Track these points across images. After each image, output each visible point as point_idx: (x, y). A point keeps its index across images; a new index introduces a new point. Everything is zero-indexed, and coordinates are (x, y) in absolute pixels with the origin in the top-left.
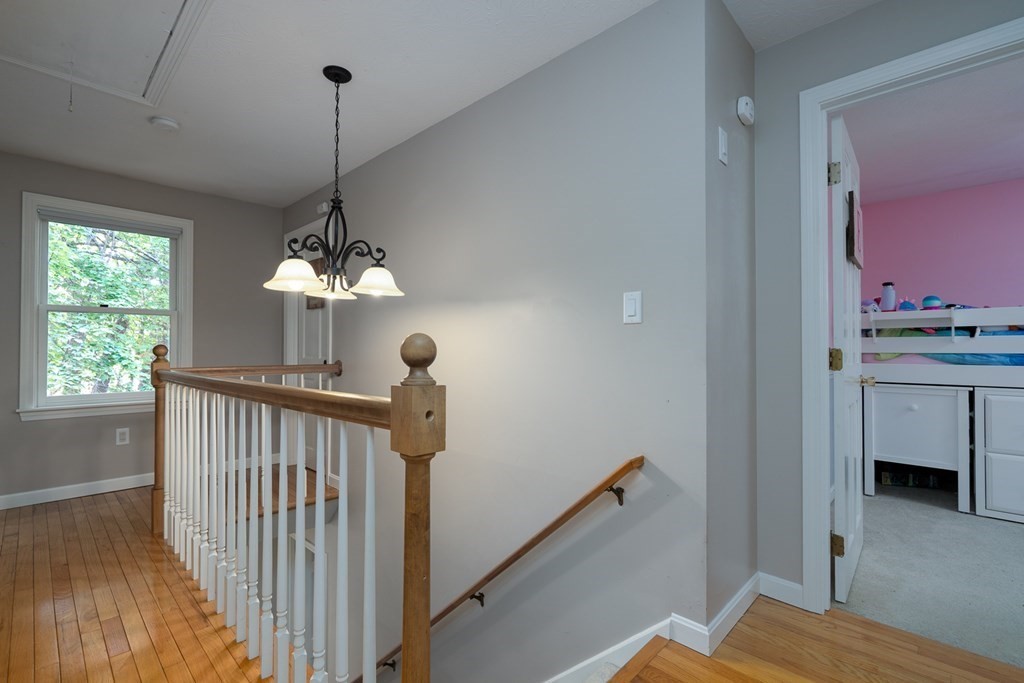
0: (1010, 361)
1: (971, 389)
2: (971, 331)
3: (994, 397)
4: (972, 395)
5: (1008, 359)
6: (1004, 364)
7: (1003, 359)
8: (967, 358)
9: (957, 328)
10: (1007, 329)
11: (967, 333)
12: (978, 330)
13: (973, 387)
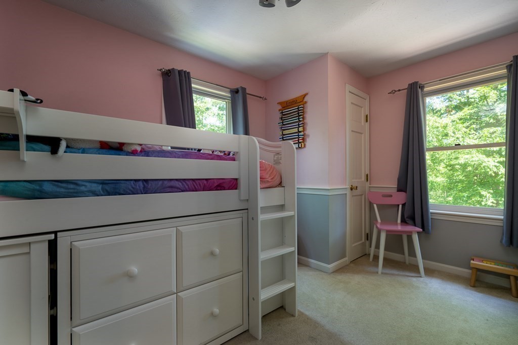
0: (103, 189)
1: (52, 236)
2: (52, 144)
3: (85, 244)
4: (53, 246)
5: (100, 187)
6: (95, 194)
7: (95, 187)
8: (48, 188)
9: (31, 139)
10: (98, 145)
11: (48, 148)
12: (63, 145)
13: (55, 233)
